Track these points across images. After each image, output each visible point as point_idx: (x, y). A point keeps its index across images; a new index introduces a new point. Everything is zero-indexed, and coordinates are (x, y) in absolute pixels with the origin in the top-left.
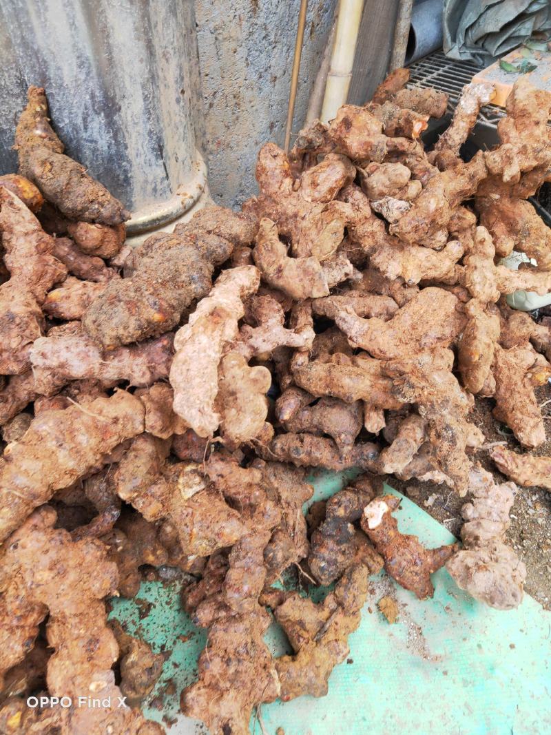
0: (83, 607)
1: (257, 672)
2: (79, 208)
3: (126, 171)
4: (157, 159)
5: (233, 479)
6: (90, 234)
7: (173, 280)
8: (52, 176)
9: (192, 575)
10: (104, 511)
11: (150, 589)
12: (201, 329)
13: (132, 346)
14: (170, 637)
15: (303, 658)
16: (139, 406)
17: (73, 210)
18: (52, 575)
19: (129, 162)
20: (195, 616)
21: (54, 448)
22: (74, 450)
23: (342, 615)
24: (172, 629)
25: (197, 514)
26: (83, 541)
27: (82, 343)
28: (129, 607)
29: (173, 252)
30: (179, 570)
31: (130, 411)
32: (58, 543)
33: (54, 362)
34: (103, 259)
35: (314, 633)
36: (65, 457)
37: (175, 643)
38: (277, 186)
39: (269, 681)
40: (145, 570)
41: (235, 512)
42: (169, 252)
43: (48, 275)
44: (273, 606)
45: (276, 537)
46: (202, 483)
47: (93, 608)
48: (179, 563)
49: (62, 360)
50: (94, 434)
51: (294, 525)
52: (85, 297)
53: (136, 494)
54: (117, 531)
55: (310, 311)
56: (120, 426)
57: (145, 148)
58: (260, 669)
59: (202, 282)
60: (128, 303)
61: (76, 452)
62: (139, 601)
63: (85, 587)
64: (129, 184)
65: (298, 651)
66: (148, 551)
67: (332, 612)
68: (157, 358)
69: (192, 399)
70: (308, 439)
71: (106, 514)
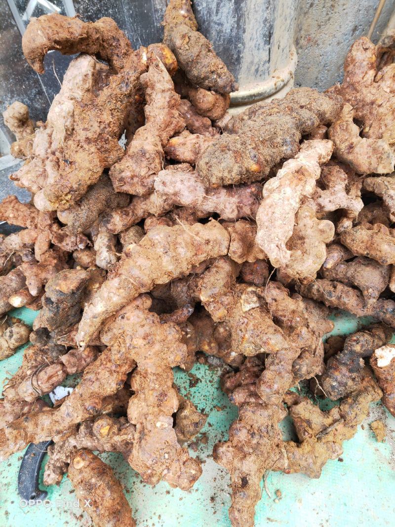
0: (160, 370)
1: (272, 447)
2: (203, 76)
3: (239, 52)
4: (265, 44)
5: (283, 305)
6: (207, 98)
7: (270, 141)
8: (188, 48)
9: (230, 366)
10: (183, 306)
11: (199, 369)
12: (288, 182)
13: (229, 187)
14: (209, 405)
15: (306, 447)
16: (227, 235)
17: (197, 77)
18: (145, 343)
19: (243, 44)
20: (232, 396)
21: (161, 253)
22: (175, 258)
23: (342, 426)
24: (211, 400)
25: (251, 324)
26: (167, 325)
27: (193, 179)
28: (184, 377)
29: (274, 118)
30: (222, 360)
31: (219, 237)
32: (151, 322)
33: (170, 190)
34: (211, 120)
35: (317, 432)
36: (167, 262)
37: (211, 410)
38: (361, 76)
39: (280, 457)
40: (199, 354)
41: (280, 329)
42: (269, 118)
43: (173, 125)
44: (289, 404)
45: (303, 354)
46: (258, 302)
47: (166, 372)
48: (224, 356)
49: (177, 189)
50: (190, 249)
51: (316, 349)
52: (197, 145)
53: (212, 299)
54: (189, 324)
55: (360, 186)
56: (210, 247)
57: (258, 34)
58: (275, 447)
59: (293, 145)
60: (235, 152)
61: (176, 260)
62: (191, 375)
63: (164, 356)
64: (239, 63)
65: (303, 441)
66: (205, 342)
67: (335, 421)
68: (245, 201)
69: (272, 235)
70: (340, 287)
71: (185, 309)
